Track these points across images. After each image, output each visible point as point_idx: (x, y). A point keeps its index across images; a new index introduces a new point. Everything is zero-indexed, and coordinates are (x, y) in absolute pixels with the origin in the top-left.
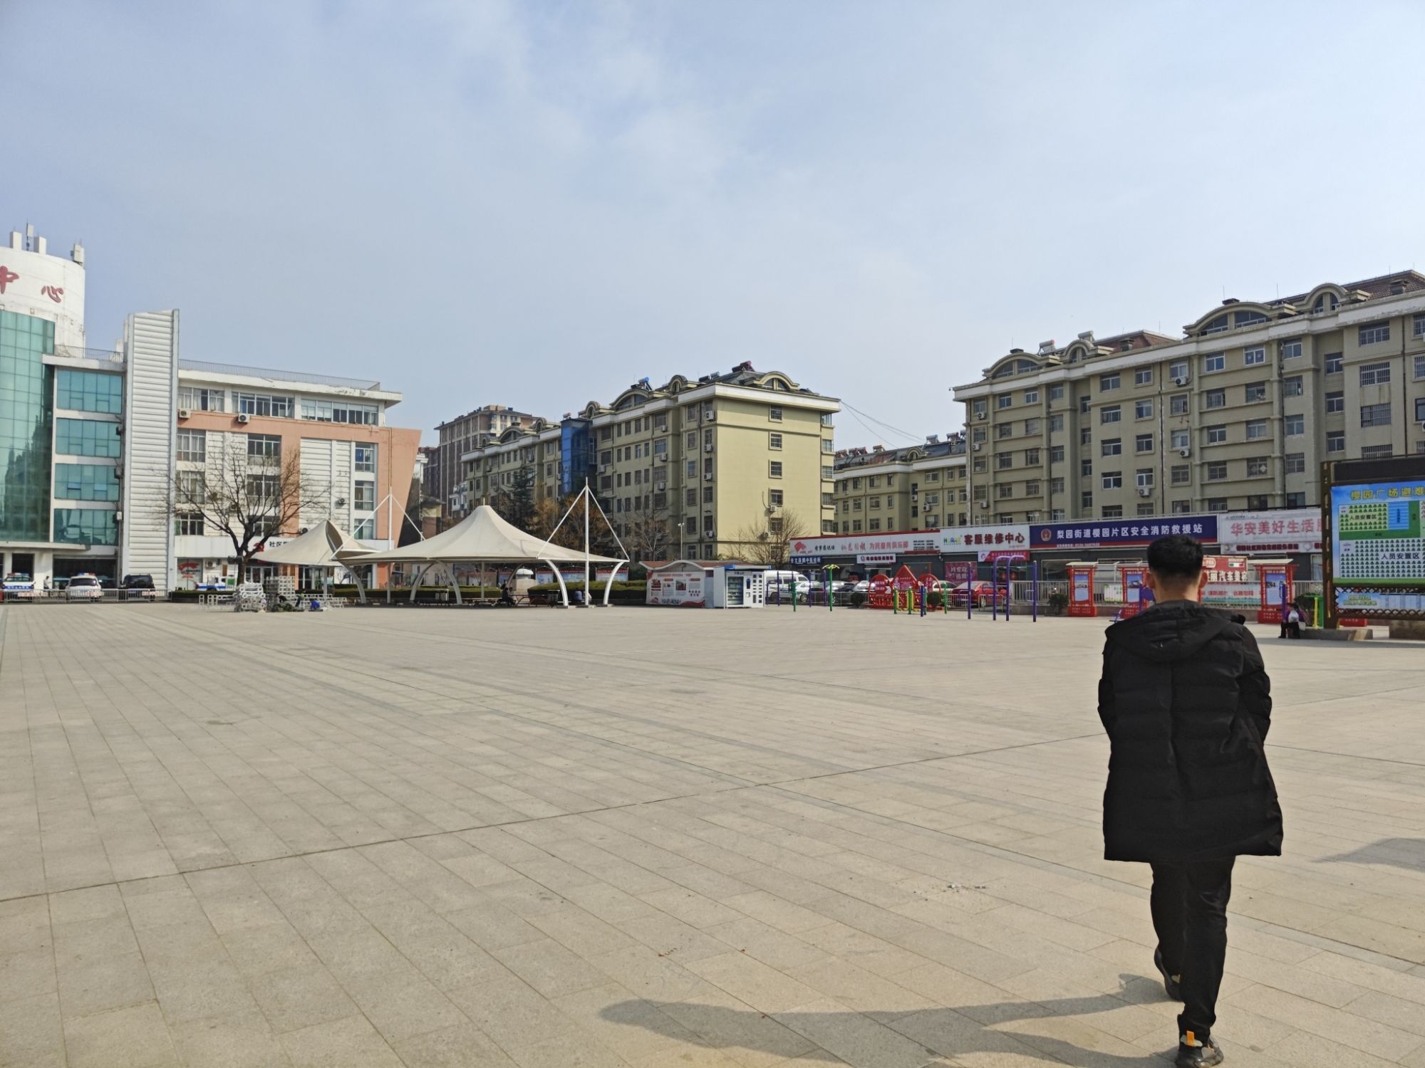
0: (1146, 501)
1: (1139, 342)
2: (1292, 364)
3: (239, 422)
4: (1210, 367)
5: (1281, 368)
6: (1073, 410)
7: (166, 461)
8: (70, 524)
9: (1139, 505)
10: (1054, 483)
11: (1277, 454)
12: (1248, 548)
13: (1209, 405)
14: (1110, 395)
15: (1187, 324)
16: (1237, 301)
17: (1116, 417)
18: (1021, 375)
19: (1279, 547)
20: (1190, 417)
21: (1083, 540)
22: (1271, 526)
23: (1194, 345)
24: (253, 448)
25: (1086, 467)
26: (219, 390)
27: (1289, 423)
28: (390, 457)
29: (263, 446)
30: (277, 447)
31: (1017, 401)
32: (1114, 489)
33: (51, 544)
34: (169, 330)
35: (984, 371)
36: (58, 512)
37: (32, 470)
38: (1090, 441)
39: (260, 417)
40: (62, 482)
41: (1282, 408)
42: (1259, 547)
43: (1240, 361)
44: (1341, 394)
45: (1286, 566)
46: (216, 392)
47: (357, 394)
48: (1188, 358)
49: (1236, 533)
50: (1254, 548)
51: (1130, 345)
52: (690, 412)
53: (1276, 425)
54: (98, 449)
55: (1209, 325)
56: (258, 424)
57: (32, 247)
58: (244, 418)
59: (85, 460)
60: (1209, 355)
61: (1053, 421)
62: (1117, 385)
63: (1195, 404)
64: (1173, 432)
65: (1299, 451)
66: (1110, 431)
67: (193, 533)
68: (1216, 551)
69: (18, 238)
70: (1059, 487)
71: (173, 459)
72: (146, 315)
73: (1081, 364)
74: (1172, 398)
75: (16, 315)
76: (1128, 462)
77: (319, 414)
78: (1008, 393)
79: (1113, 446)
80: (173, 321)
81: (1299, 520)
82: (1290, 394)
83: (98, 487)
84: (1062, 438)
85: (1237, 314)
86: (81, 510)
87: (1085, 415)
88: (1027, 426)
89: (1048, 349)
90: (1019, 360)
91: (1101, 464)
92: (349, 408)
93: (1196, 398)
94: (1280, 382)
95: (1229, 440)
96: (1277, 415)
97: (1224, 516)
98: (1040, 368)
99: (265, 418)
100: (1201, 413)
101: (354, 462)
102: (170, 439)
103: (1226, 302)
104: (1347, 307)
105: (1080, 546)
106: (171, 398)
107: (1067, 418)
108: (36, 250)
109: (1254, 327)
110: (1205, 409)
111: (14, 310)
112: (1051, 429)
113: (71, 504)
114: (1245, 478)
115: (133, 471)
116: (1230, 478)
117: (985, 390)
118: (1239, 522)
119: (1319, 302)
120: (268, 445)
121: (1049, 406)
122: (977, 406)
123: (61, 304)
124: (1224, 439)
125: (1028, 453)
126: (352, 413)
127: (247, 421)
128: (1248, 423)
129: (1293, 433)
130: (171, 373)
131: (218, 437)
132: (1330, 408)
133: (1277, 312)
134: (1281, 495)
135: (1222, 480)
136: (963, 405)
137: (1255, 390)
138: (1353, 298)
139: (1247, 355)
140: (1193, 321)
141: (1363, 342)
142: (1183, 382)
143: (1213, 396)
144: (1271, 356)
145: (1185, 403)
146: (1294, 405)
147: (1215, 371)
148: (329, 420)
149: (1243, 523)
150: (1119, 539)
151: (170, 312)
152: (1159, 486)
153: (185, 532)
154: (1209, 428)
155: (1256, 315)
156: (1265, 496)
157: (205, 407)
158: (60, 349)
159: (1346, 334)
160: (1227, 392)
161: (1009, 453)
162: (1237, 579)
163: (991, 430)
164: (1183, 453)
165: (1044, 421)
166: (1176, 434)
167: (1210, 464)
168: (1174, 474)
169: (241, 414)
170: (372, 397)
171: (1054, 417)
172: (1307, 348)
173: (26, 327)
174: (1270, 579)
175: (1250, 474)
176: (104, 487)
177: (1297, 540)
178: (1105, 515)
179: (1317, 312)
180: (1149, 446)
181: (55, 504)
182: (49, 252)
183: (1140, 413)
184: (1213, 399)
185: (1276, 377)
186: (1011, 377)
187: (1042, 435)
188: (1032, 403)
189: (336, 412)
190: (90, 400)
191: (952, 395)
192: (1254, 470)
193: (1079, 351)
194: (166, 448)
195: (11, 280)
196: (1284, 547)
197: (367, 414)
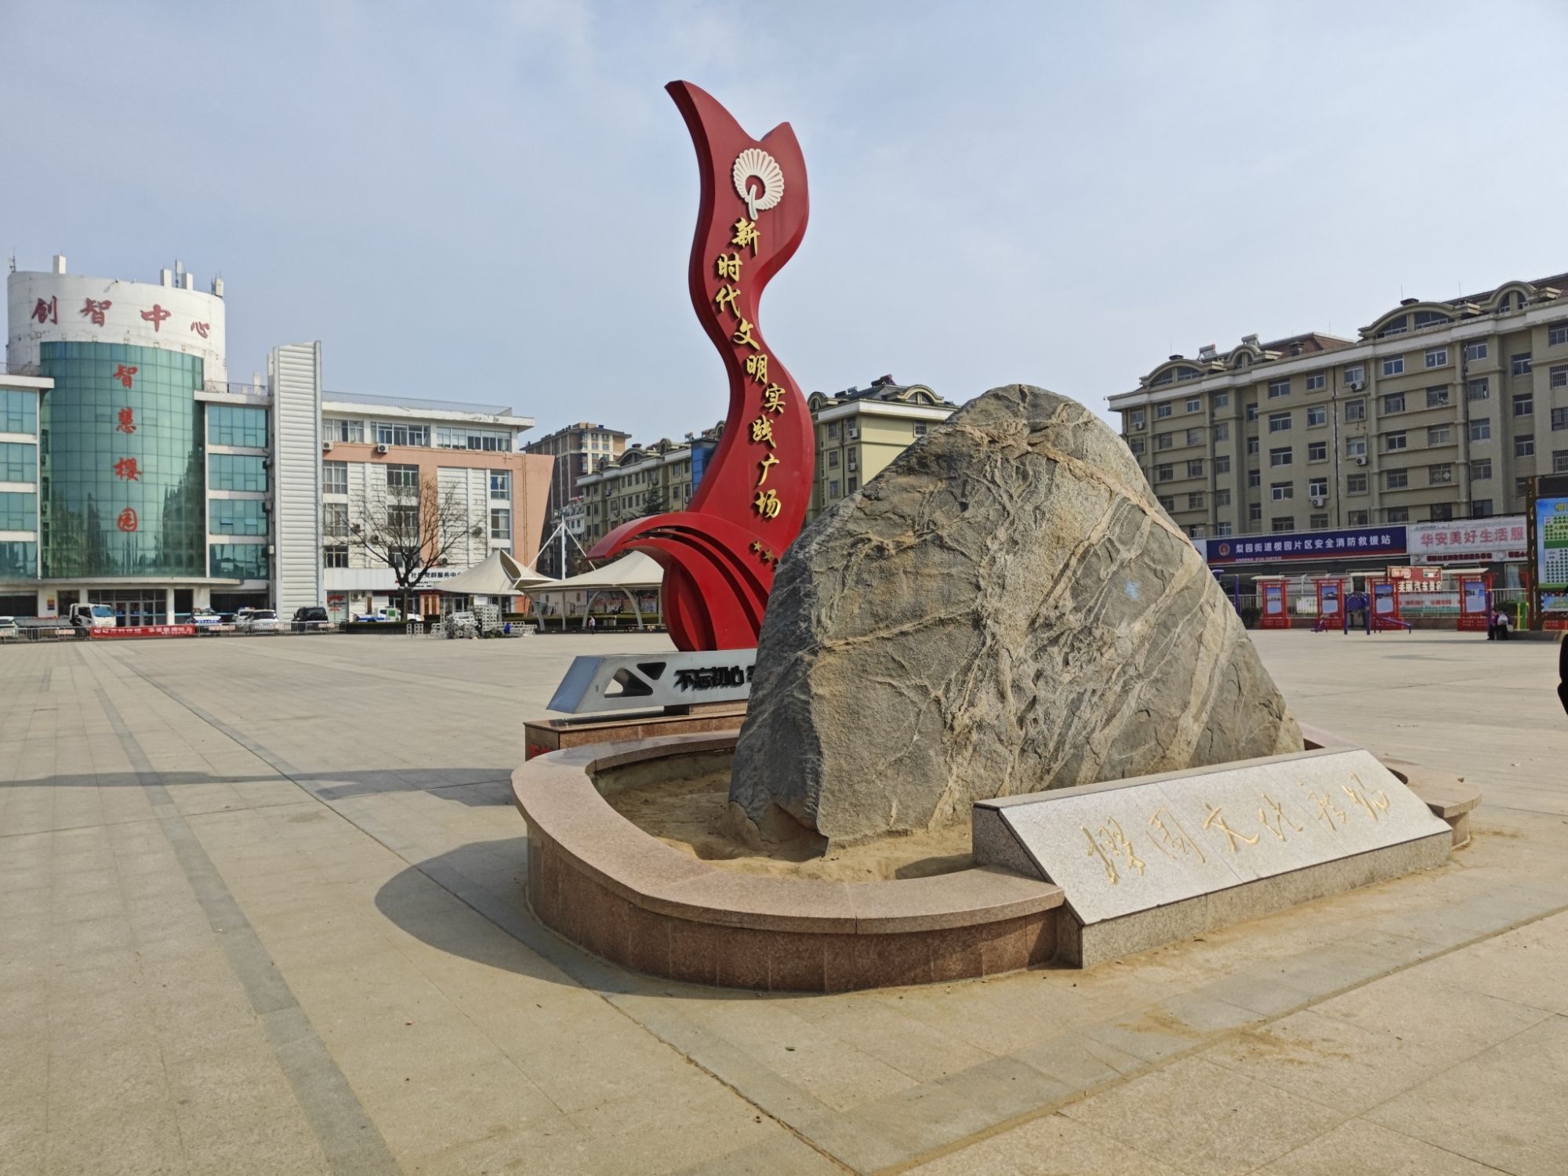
0: (1320, 512)
1: (1309, 345)
2: (1477, 366)
3: (378, 453)
4: (1388, 370)
5: (1465, 370)
6: (1239, 419)
7: (313, 494)
8: (225, 556)
9: (1312, 516)
10: (1220, 496)
11: (1462, 460)
12: (1440, 558)
13: (1388, 410)
14: (1279, 402)
15: (1363, 326)
16: (1416, 301)
17: (1286, 425)
18: (1181, 383)
19: (1471, 557)
20: (1367, 424)
21: (1264, 554)
22: (1463, 536)
23: (1371, 347)
24: (393, 479)
25: (1254, 478)
26: (358, 420)
27: (1474, 428)
28: (525, 484)
29: (401, 477)
30: (415, 476)
31: (1178, 410)
32: (1285, 500)
33: (208, 579)
34: (311, 362)
35: (1141, 379)
36: (212, 547)
37: (190, 506)
38: (1257, 450)
39: (397, 447)
40: (216, 517)
41: (1467, 412)
42: (1451, 557)
43: (1421, 363)
44: (1529, 396)
45: (1483, 575)
46: (356, 423)
47: (490, 420)
48: (1364, 362)
49: (1427, 544)
50: (1445, 558)
51: (1300, 349)
52: (830, 430)
53: (1461, 430)
54: (248, 483)
55: (1387, 327)
56: (398, 454)
57: (180, 284)
58: (383, 448)
59: (237, 495)
60: (1387, 358)
61: (1217, 430)
62: (1286, 391)
63: (1372, 410)
64: (1348, 440)
65: (1486, 456)
66: (1280, 439)
67: (338, 565)
68: (1405, 562)
69: (168, 275)
70: (1225, 500)
71: (320, 491)
72: (289, 347)
73: (1246, 369)
74: (1347, 404)
75: (170, 352)
76: (1300, 471)
77: (454, 442)
78: (1168, 402)
79: (1282, 456)
80: (315, 353)
81: (1492, 529)
82: (1475, 397)
83: (249, 521)
84: (1228, 448)
85: (1416, 314)
86: (234, 545)
87: (1252, 424)
88: (1189, 436)
89: (1209, 354)
90: (1178, 367)
91: (1270, 474)
92: (483, 435)
93: (1373, 404)
94: (1464, 385)
95: (1409, 446)
96: (1461, 420)
97: (1414, 527)
98: (1203, 375)
99: (403, 447)
100: (1379, 419)
101: (489, 490)
102: (316, 473)
103: (1404, 302)
104: (1535, 306)
105: (1262, 560)
106: (316, 430)
107: (1232, 427)
108: (184, 286)
109: (1436, 328)
110: (1383, 414)
111: (167, 348)
112: (1216, 438)
113: (224, 539)
114: (1427, 485)
115: (283, 505)
116: (1411, 486)
117: (1143, 399)
118: (1429, 532)
119: (1505, 301)
120: (406, 475)
121: (1212, 415)
122: (1134, 416)
123: (208, 339)
124: (1404, 446)
125: (1191, 464)
126: (485, 439)
127: (386, 451)
128: (1430, 428)
129: (1478, 438)
130: (315, 406)
131: (358, 468)
132: (1518, 411)
133: (1460, 312)
134: (1467, 503)
135: (1402, 489)
136: (1119, 415)
137: (1437, 394)
138: (1542, 296)
139: (1428, 357)
140: (1369, 323)
141: (1553, 342)
142: (1359, 387)
143: (1392, 401)
144: (1455, 358)
145: (1361, 409)
146: (1478, 410)
147: (1394, 374)
148: (464, 447)
149: (1433, 533)
150: (1303, 552)
151: (312, 344)
152: (1334, 495)
153: (330, 565)
154: (1388, 434)
155: (1437, 316)
156: (1450, 504)
157: (345, 438)
158: (208, 386)
159: (1534, 332)
160: (1407, 397)
161: (1170, 465)
162: (1432, 589)
163: (1150, 441)
164: (1359, 461)
165: (1208, 431)
166: (1352, 442)
167: (1389, 472)
168: (1350, 483)
169: (380, 445)
170: (505, 423)
171: (1218, 426)
172: (1493, 349)
173: (178, 364)
174: (1469, 588)
175: (1432, 481)
176: (254, 522)
177: (1490, 549)
178: (1275, 528)
179: (1503, 311)
180: (1322, 455)
181: (211, 539)
182: (196, 288)
183: (1312, 420)
184: (1392, 404)
185: (1459, 380)
186: (1171, 385)
187: (1205, 446)
188: (1193, 412)
189: (470, 439)
190: (238, 435)
191: (1107, 404)
192: (1437, 476)
193: (1245, 355)
194: (313, 481)
195: (164, 318)
196: (1477, 556)
197: (500, 441)
